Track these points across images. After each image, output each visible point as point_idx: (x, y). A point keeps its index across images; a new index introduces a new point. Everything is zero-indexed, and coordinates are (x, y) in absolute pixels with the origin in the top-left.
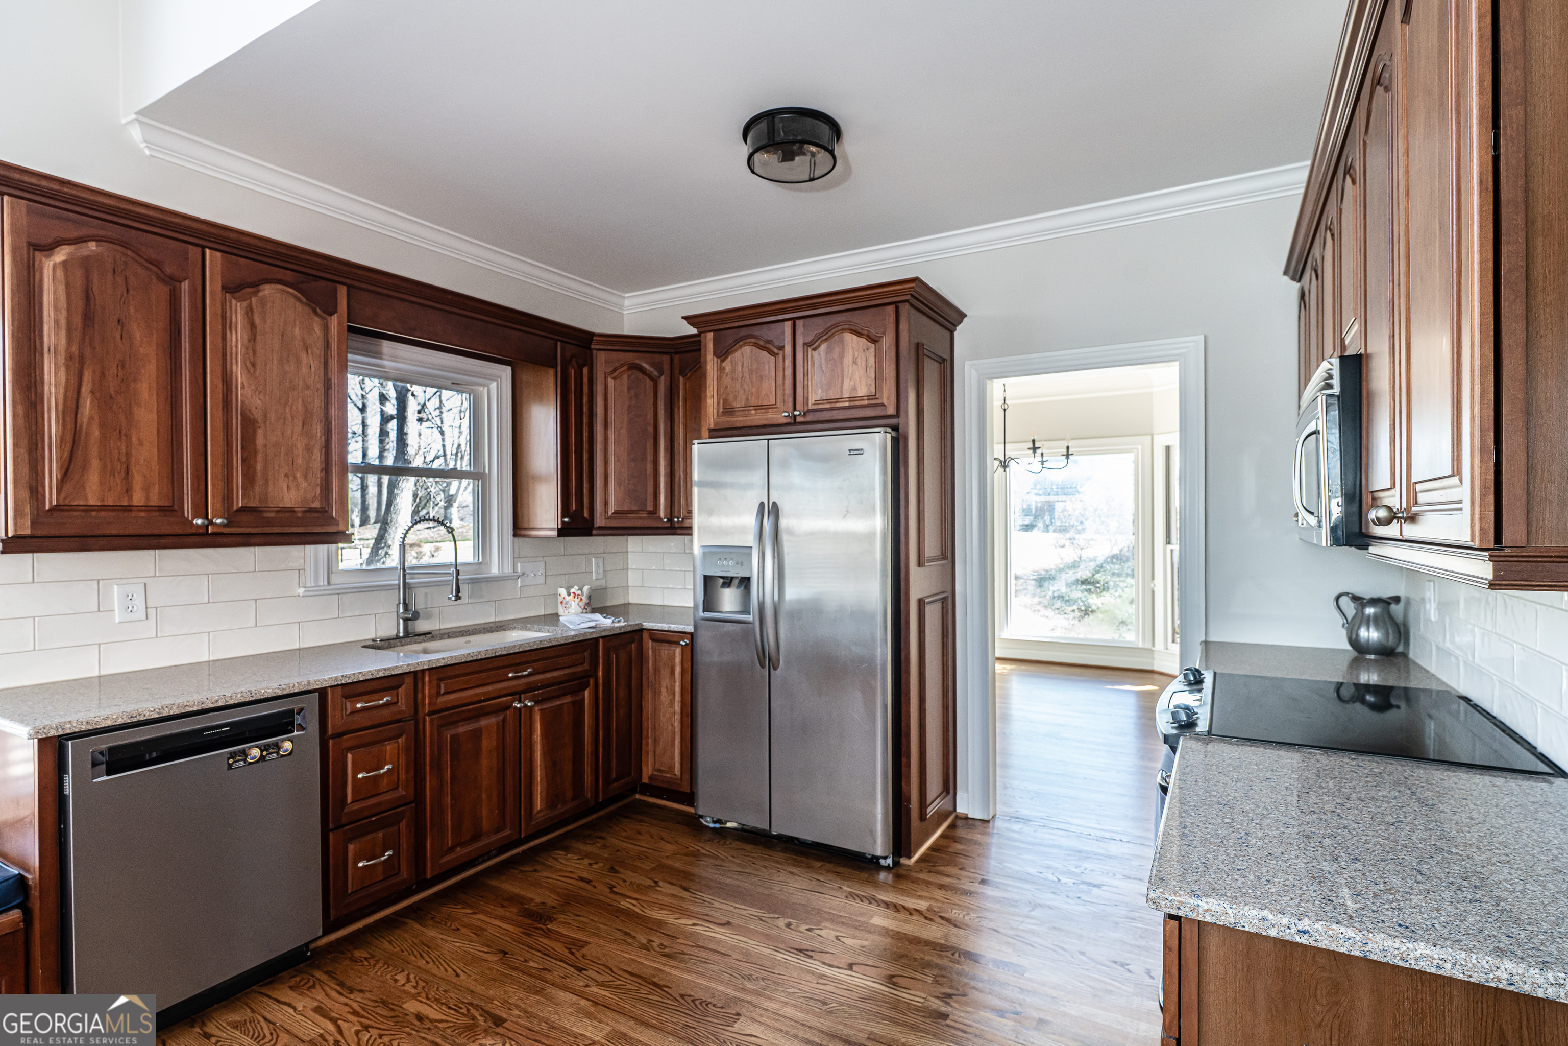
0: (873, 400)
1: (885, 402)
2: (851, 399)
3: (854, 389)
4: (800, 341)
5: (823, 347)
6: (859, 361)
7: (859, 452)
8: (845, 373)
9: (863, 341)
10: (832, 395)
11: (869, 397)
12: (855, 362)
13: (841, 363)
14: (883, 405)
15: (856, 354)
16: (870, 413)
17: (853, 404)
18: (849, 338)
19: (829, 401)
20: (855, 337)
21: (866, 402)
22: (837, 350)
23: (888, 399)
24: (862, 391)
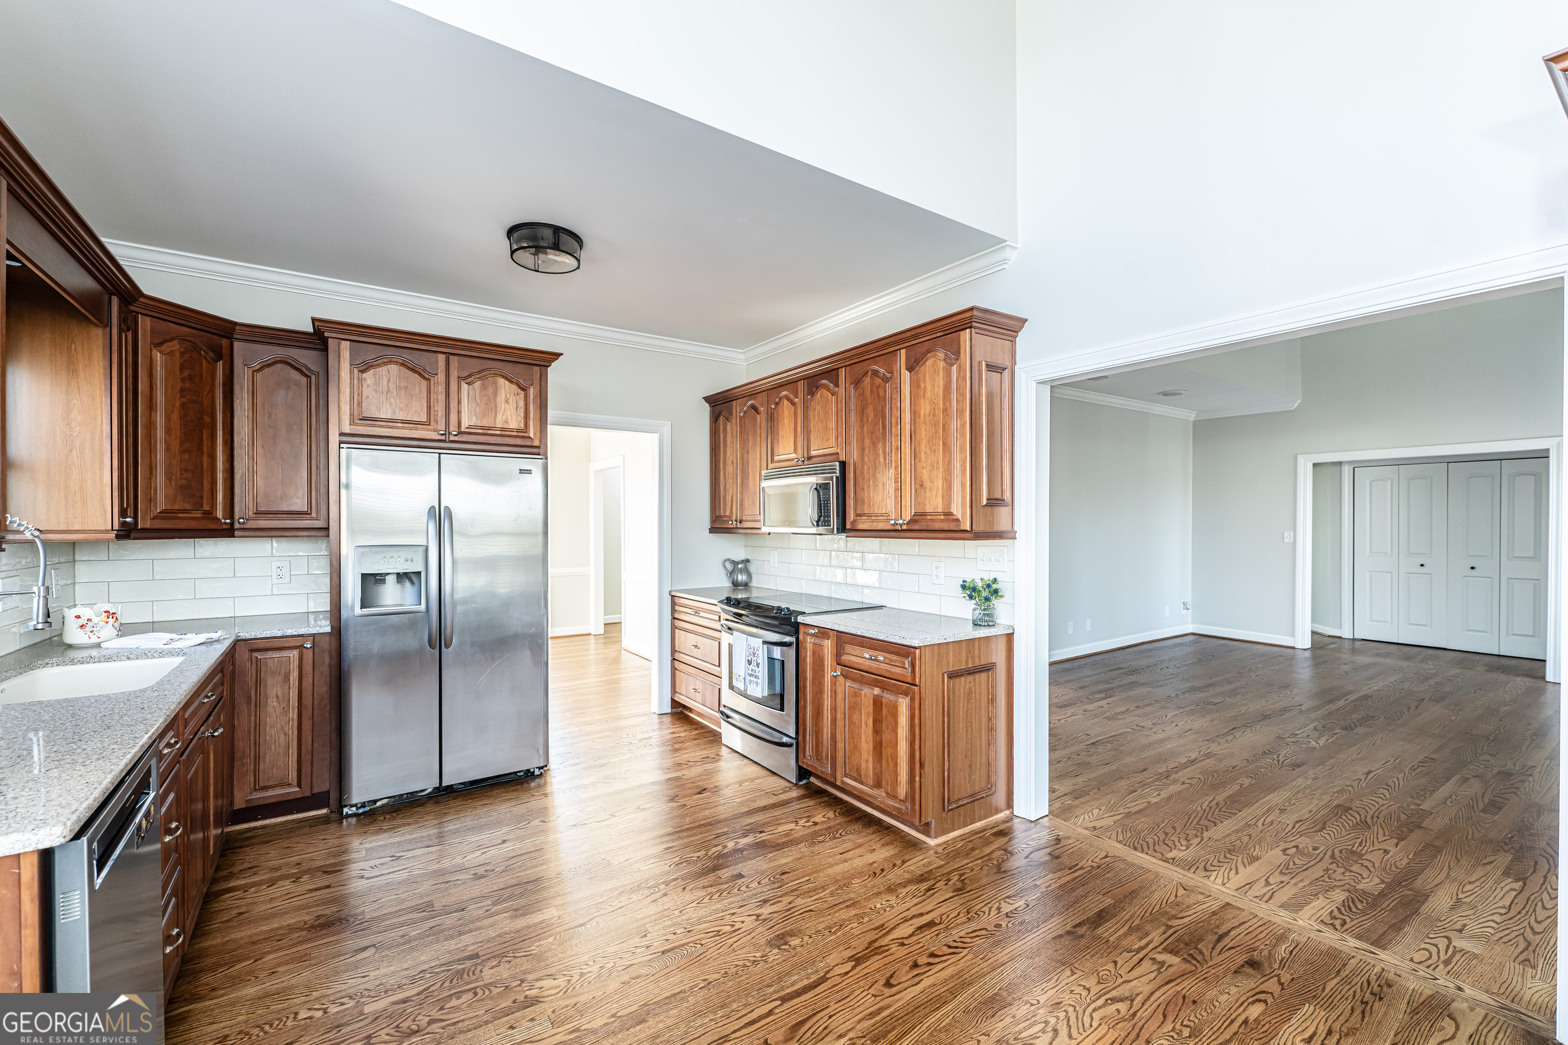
0: (522, 433)
1: (532, 436)
2: (502, 429)
3: (506, 422)
4: (454, 374)
5: (478, 384)
6: (510, 401)
7: (529, 472)
8: (498, 409)
9: (514, 387)
10: (485, 423)
11: (518, 431)
12: (507, 401)
13: (495, 400)
14: (530, 438)
15: (508, 396)
16: (519, 442)
17: (503, 433)
18: (501, 381)
19: (482, 428)
20: (507, 382)
21: (515, 434)
22: (490, 390)
23: (534, 434)
24: (513, 425)
